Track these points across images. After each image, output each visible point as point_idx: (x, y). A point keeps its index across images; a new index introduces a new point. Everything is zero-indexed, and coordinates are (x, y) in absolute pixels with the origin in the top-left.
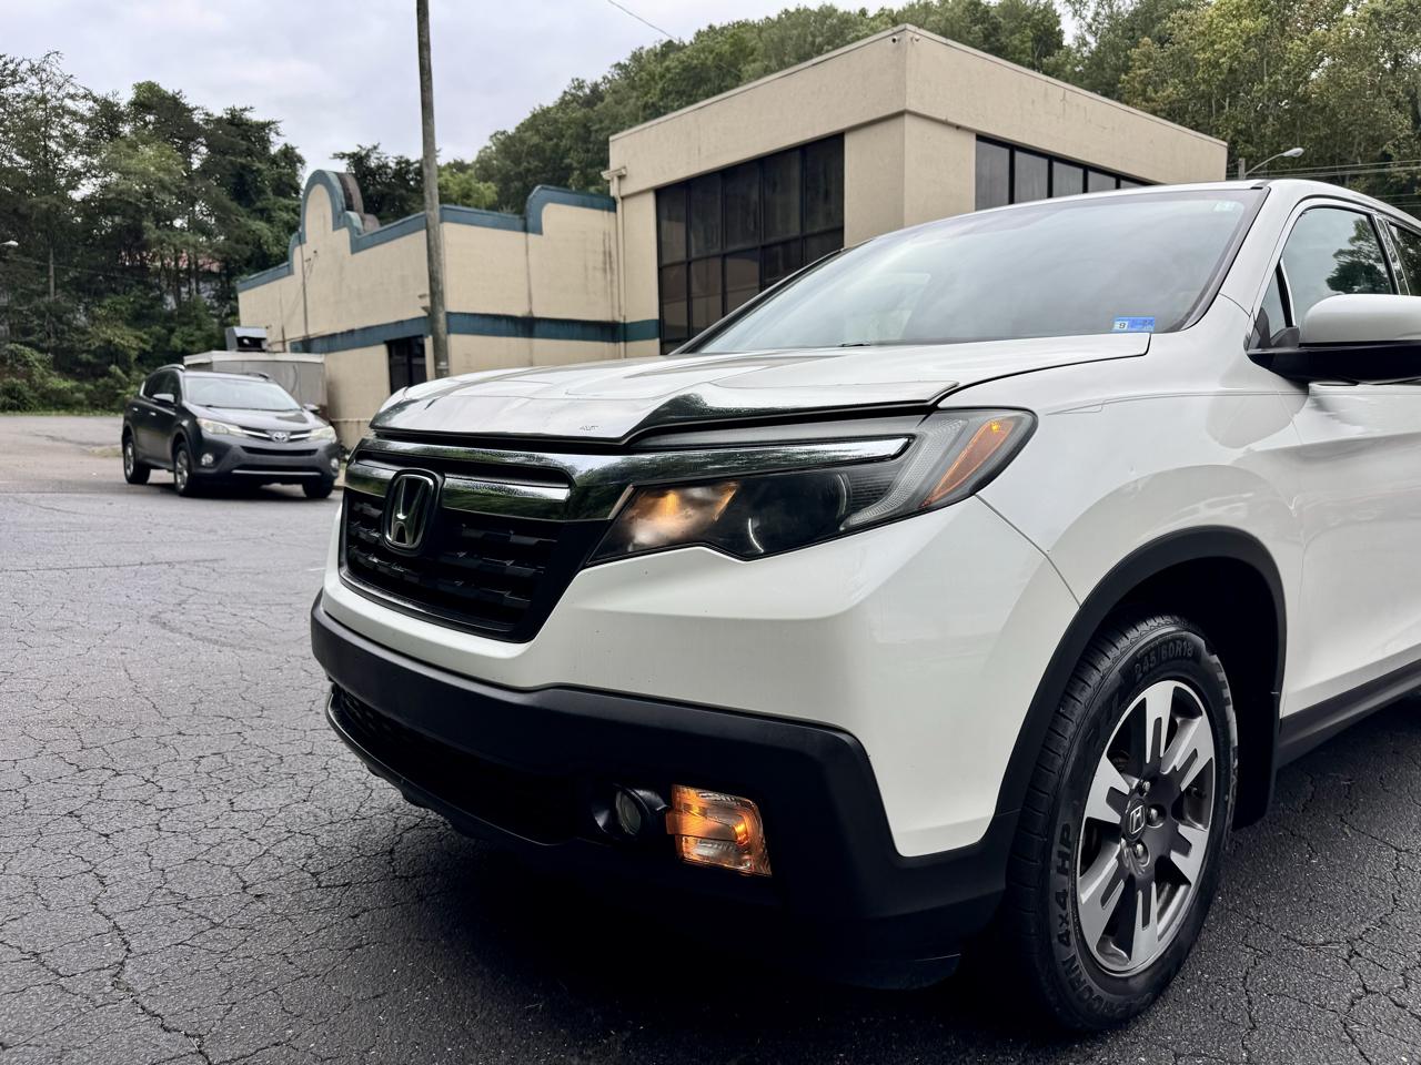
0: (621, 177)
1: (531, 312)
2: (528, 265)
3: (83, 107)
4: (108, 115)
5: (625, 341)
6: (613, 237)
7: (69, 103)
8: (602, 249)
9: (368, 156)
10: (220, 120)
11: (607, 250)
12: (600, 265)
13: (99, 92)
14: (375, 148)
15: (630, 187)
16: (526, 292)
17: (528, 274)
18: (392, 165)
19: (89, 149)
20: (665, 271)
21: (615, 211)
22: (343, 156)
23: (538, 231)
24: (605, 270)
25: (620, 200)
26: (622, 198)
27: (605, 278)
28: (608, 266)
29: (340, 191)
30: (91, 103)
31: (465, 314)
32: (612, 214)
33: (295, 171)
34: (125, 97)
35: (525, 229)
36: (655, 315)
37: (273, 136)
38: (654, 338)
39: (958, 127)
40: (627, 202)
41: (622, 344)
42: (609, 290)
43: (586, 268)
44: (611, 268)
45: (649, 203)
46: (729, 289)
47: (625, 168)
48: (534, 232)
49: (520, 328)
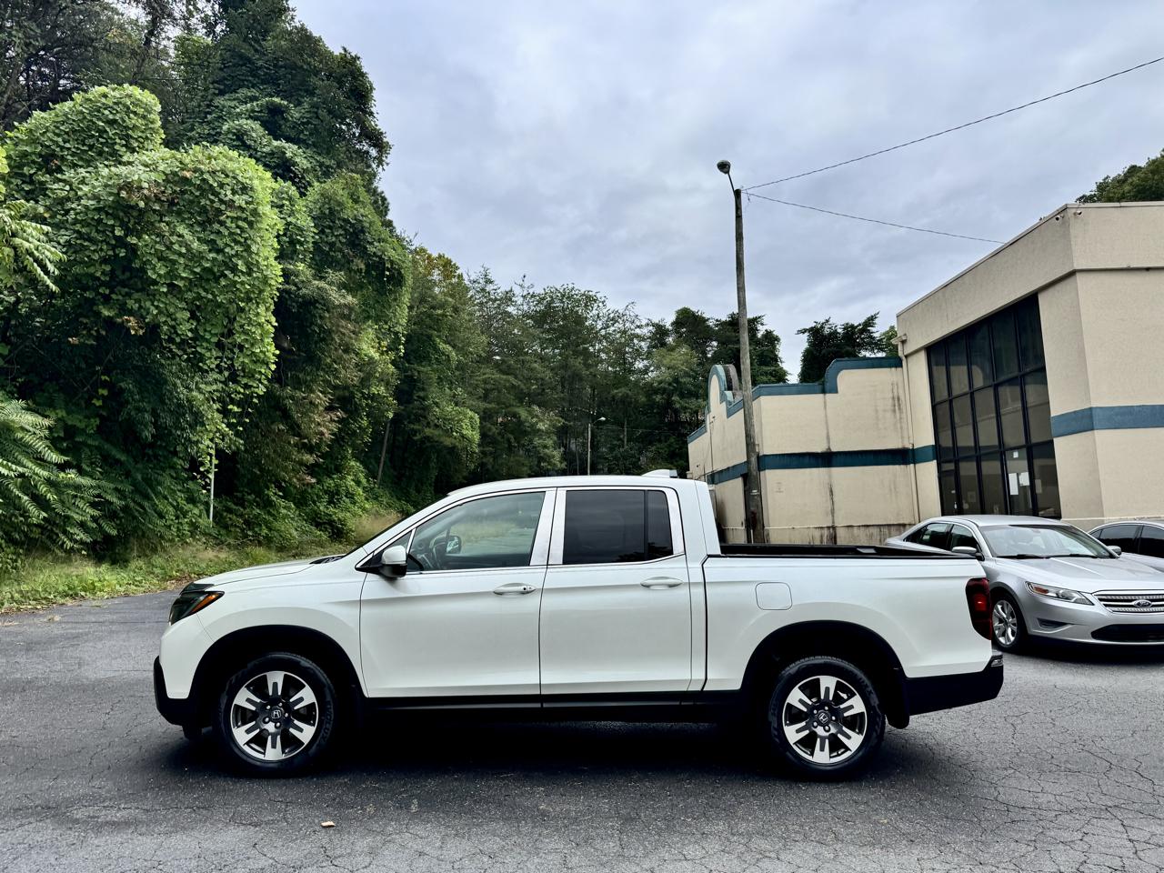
0: (904, 342)
1: (829, 448)
2: (826, 416)
3: (645, 331)
4: (660, 331)
5: (915, 463)
6: (900, 385)
7: (638, 331)
8: (891, 395)
9: (822, 327)
10: (725, 323)
11: (896, 394)
12: (889, 407)
13: (656, 320)
14: (827, 321)
15: (909, 348)
16: (825, 436)
17: (827, 423)
18: (839, 331)
19: (649, 355)
20: (938, 407)
21: (902, 366)
22: (804, 331)
23: (835, 390)
24: (894, 411)
25: (904, 358)
26: (906, 357)
27: (895, 417)
28: (897, 408)
29: (724, 378)
30: (651, 328)
31: (776, 455)
32: (899, 369)
33: (774, 347)
34: (668, 320)
35: (824, 392)
36: (932, 442)
37: (759, 327)
38: (932, 460)
39: (1148, 269)
40: (909, 359)
41: (912, 465)
42: (899, 426)
43: (877, 411)
44: (899, 409)
45: (922, 357)
46: (978, 419)
47: (905, 335)
48: (830, 392)
49: (820, 461)
